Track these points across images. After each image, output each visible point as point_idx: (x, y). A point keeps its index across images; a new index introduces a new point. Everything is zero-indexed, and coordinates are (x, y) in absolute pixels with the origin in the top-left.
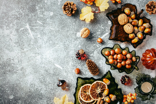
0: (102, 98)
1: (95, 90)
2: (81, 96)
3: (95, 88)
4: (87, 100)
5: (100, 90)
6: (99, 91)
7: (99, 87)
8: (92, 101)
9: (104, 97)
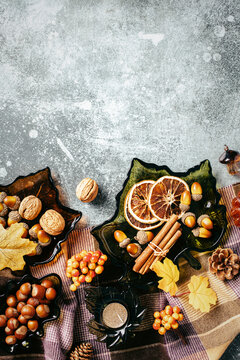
0: (179, 217)
1: (161, 198)
2: (132, 206)
3: (161, 194)
4: (143, 216)
5: (172, 196)
6: (170, 199)
7: (170, 191)
8: (154, 220)
9: (183, 213)
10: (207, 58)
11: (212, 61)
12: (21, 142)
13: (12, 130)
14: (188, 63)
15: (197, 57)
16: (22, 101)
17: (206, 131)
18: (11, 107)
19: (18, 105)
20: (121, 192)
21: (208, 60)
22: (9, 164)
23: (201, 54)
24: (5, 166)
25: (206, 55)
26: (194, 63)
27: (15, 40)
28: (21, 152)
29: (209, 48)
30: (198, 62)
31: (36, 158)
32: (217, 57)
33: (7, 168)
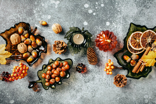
6: (149, 40)
7: (150, 37)
8: (140, 49)
10: (146, 97)
11: (144, 99)
12: (104, 19)
13: (109, 14)
14: (143, 89)
15: (146, 93)
16: (122, 18)
17: (114, 98)
18: (119, 13)
19: (120, 16)
20: (126, 38)
21: (145, 97)
22: (94, 14)
23: (147, 94)
24: (93, 12)
25: (147, 96)
26: (143, 91)
27: (148, 13)
28: (99, 19)
29: (150, 98)
30: (144, 93)
31: (98, 25)
32: (146, 101)
33: (92, 14)
